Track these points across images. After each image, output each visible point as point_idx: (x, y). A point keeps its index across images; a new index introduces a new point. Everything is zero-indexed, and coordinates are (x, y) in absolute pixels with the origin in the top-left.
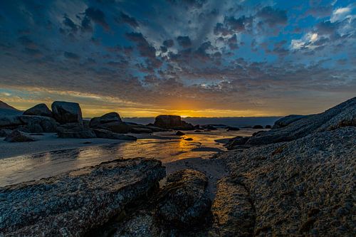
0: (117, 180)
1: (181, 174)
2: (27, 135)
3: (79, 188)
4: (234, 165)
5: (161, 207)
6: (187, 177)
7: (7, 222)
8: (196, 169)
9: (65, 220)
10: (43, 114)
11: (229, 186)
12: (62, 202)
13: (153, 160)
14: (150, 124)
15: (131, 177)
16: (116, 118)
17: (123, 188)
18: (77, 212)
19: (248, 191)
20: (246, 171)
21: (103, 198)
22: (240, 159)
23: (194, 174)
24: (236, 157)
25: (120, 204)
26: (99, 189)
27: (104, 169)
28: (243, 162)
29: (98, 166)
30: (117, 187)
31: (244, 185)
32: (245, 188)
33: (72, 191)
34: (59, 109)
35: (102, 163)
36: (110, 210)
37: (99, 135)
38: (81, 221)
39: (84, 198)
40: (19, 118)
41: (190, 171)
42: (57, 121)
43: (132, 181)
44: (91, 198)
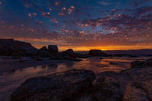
0: (74, 78)
1: (104, 79)
2: (40, 58)
3: (60, 80)
4: (135, 77)
5: (95, 94)
6: (107, 81)
7: (37, 90)
8: (112, 77)
9: (55, 93)
10: (45, 50)
11: (133, 88)
12: (54, 85)
13: (90, 71)
14: (87, 54)
15: (80, 78)
16: (71, 51)
17: (77, 82)
18: (60, 90)
19: (147, 93)
20: (144, 81)
21: (69, 86)
22: (139, 74)
23: (111, 80)
24: (136, 72)
25: (76, 89)
26: (67, 82)
27: (69, 73)
28: (142, 76)
29: (66, 72)
30: (75, 82)
31: (143, 89)
32: (145, 91)
33: (57, 81)
34: (50, 48)
35: (67, 71)
36: (72, 91)
37: (65, 59)
38: (61, 94)
39: (62, 85)
40: (37, 52)
41: (109, 78)
42: (50, 53)
43: (81, 80)
44: (64, 85)
